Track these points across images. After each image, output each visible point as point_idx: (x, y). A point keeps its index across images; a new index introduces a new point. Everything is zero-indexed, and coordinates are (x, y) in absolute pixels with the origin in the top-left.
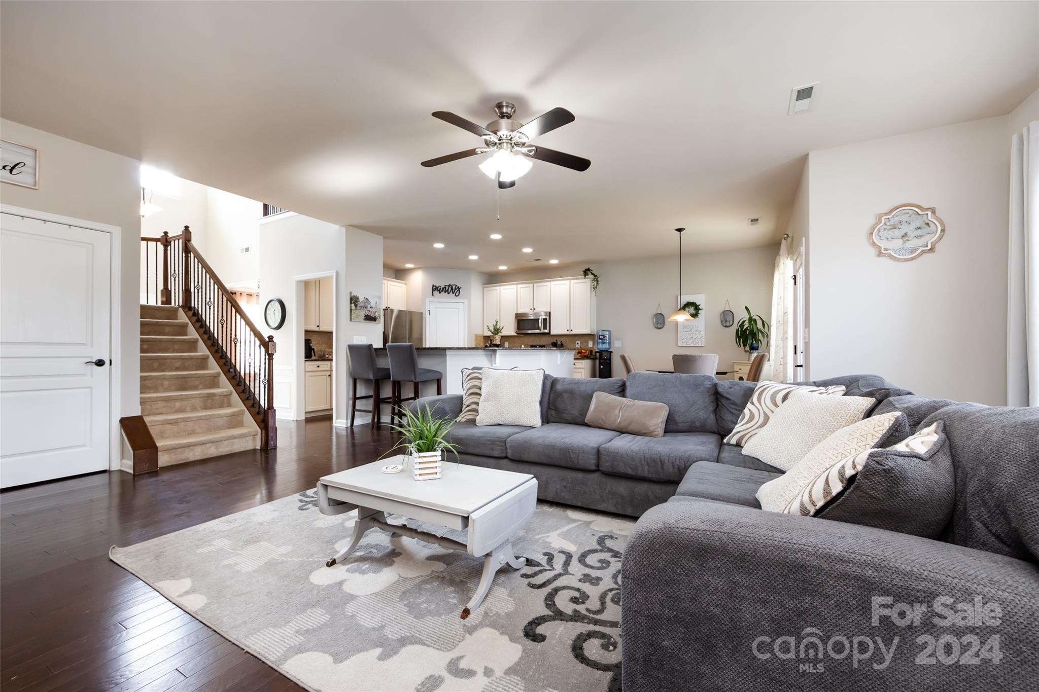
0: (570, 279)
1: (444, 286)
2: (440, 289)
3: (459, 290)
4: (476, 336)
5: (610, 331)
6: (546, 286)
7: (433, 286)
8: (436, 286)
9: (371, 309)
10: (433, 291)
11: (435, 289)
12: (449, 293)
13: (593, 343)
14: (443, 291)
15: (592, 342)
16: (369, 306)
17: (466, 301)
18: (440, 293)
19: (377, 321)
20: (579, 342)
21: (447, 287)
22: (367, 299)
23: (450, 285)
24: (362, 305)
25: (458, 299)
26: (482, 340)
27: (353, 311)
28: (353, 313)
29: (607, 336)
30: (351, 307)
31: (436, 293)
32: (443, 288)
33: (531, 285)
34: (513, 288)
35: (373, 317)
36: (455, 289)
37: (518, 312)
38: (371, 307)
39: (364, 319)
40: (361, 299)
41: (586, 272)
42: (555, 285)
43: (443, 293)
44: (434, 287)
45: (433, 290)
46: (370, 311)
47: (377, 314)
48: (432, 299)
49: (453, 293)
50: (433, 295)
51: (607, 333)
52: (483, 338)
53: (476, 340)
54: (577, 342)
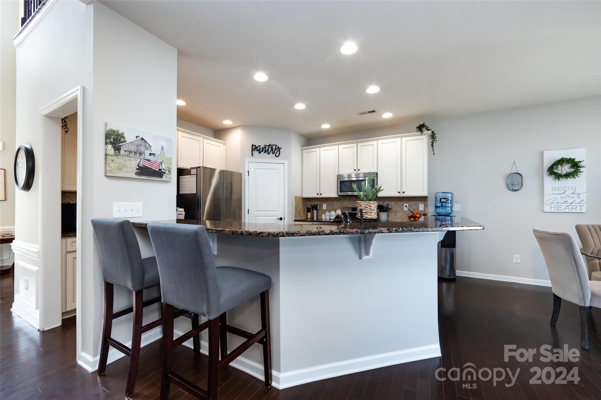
0: (401, 137)
1: (264, 146)
2: (260, 148)
3: (279, 150)
4: (296, 198)
5: (452, 193)
6: (373, 145)
7: (253, 145)
8: (255, 146)
9: (152, 158)
10: (252, 151)
11: (255, 148)
12: (269, 154)
13: (425, 206)
14: (262, 151)
15: (423, 205)
16: (147, 152)
17: (286, 163)
18: (260, 153)
19: (164, 178)
20: (407, 205)
21: (267, 147)
22: (142, 139)
23: (270, 145)
24: (133, 148)
25: (277, 160)
26: (301, 202)
27: (109, 158)
28: (109, 161)
29: (450, 199)
30: (106, 150)
31: (256, 153)
32: (263, 148)
33: (355, 145)
34: (334, 149)
35: (155, 171)
36: (276, 150)
37: (340, 174)
38: (150, 154)
39: (136, 174)
40: (130, 137)
41: (421, 128)
42: (382, 144)
43: (262, 153)
44: (254, 147)
45: (252, 149)
46: (149, 161)
47: (164, 167)
48: (252, 159)
49: (273, 153)
50: (252, 156)
51: (450, 195)
52: (301, 199)
53: (296, 202)
54: (405, 205)
